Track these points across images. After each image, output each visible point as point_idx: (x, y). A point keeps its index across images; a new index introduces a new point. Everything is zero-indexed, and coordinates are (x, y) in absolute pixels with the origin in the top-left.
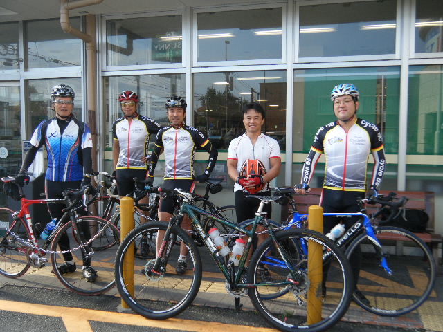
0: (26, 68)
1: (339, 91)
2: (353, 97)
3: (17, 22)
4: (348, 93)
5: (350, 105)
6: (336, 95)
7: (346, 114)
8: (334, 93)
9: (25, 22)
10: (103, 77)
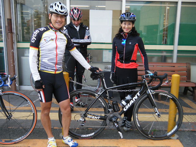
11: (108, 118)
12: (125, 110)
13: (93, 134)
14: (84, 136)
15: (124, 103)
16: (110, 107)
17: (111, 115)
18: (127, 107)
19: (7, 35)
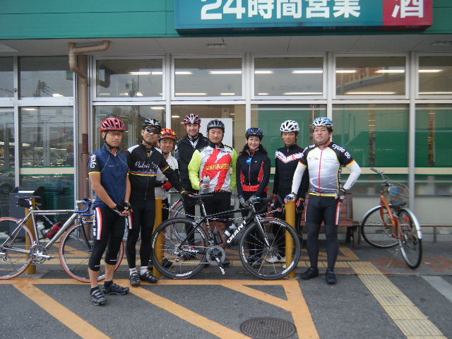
0: (19, 97)
1: (318, 122)
2: (328, 128)
3: (13, 57)
4: (324, 124)
5: (325, 133)
6: (316, 125)
7: (322, 140)
8: (314, 124)
9: (19, 58)
10: (93, 106)
11: (208, 252)
12: (228, 242)
13: (191, 272)
14: (180, 275)
15: (227, 233)
16: (211, 239)
17: (212, 248)
18: (231, 238)
19: (80, 156)
